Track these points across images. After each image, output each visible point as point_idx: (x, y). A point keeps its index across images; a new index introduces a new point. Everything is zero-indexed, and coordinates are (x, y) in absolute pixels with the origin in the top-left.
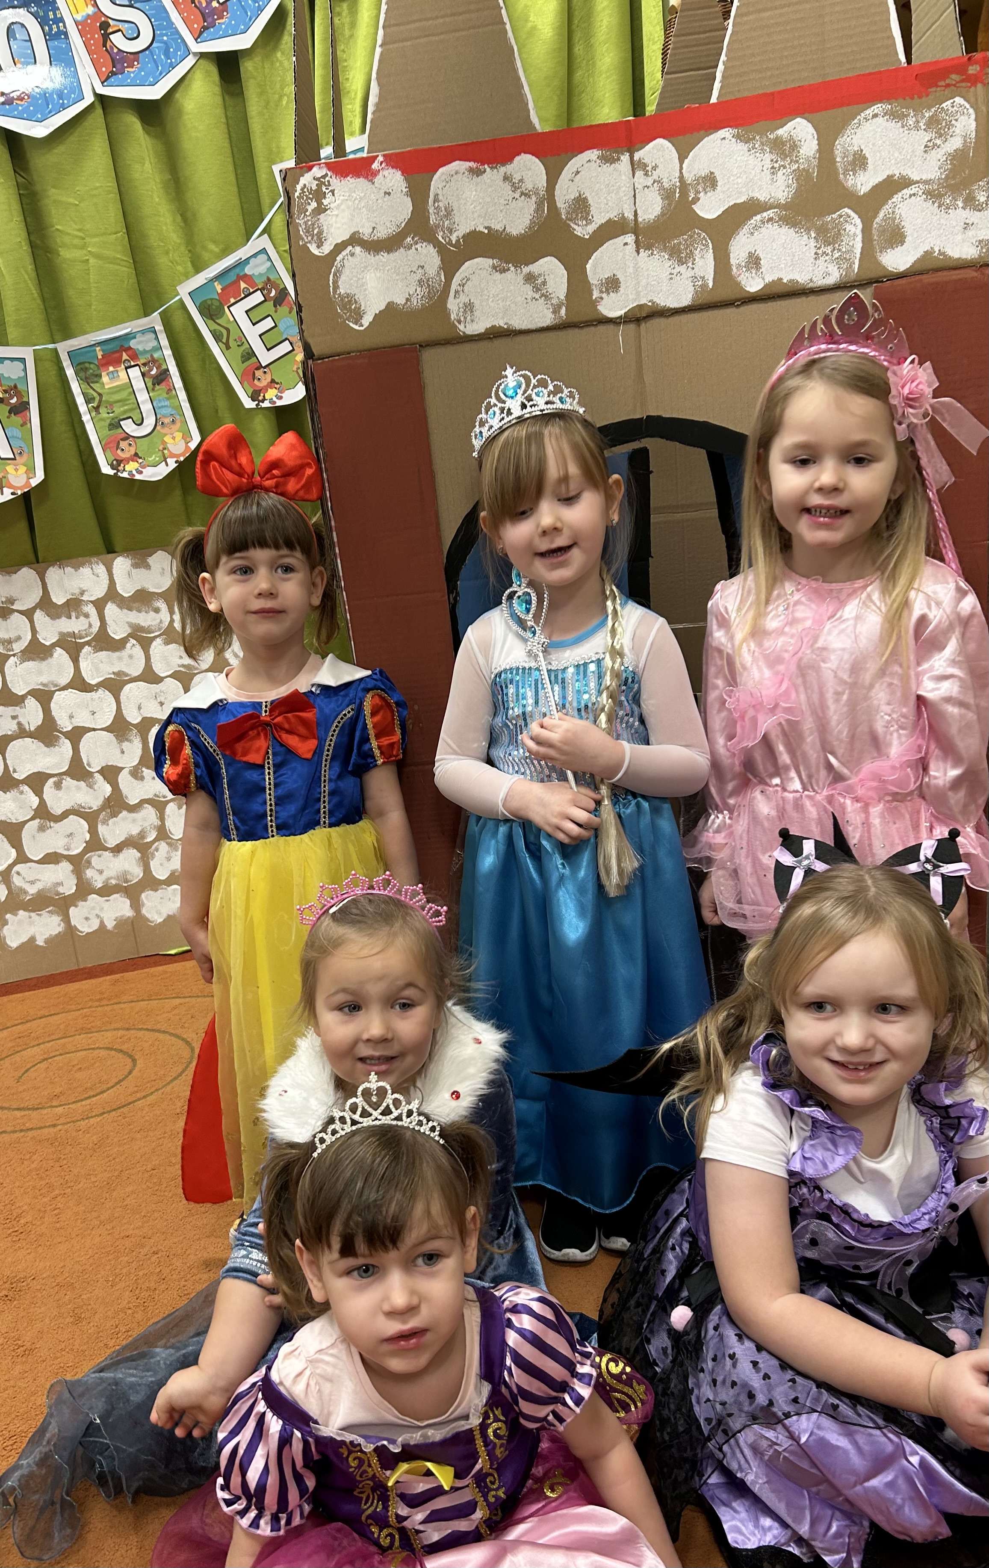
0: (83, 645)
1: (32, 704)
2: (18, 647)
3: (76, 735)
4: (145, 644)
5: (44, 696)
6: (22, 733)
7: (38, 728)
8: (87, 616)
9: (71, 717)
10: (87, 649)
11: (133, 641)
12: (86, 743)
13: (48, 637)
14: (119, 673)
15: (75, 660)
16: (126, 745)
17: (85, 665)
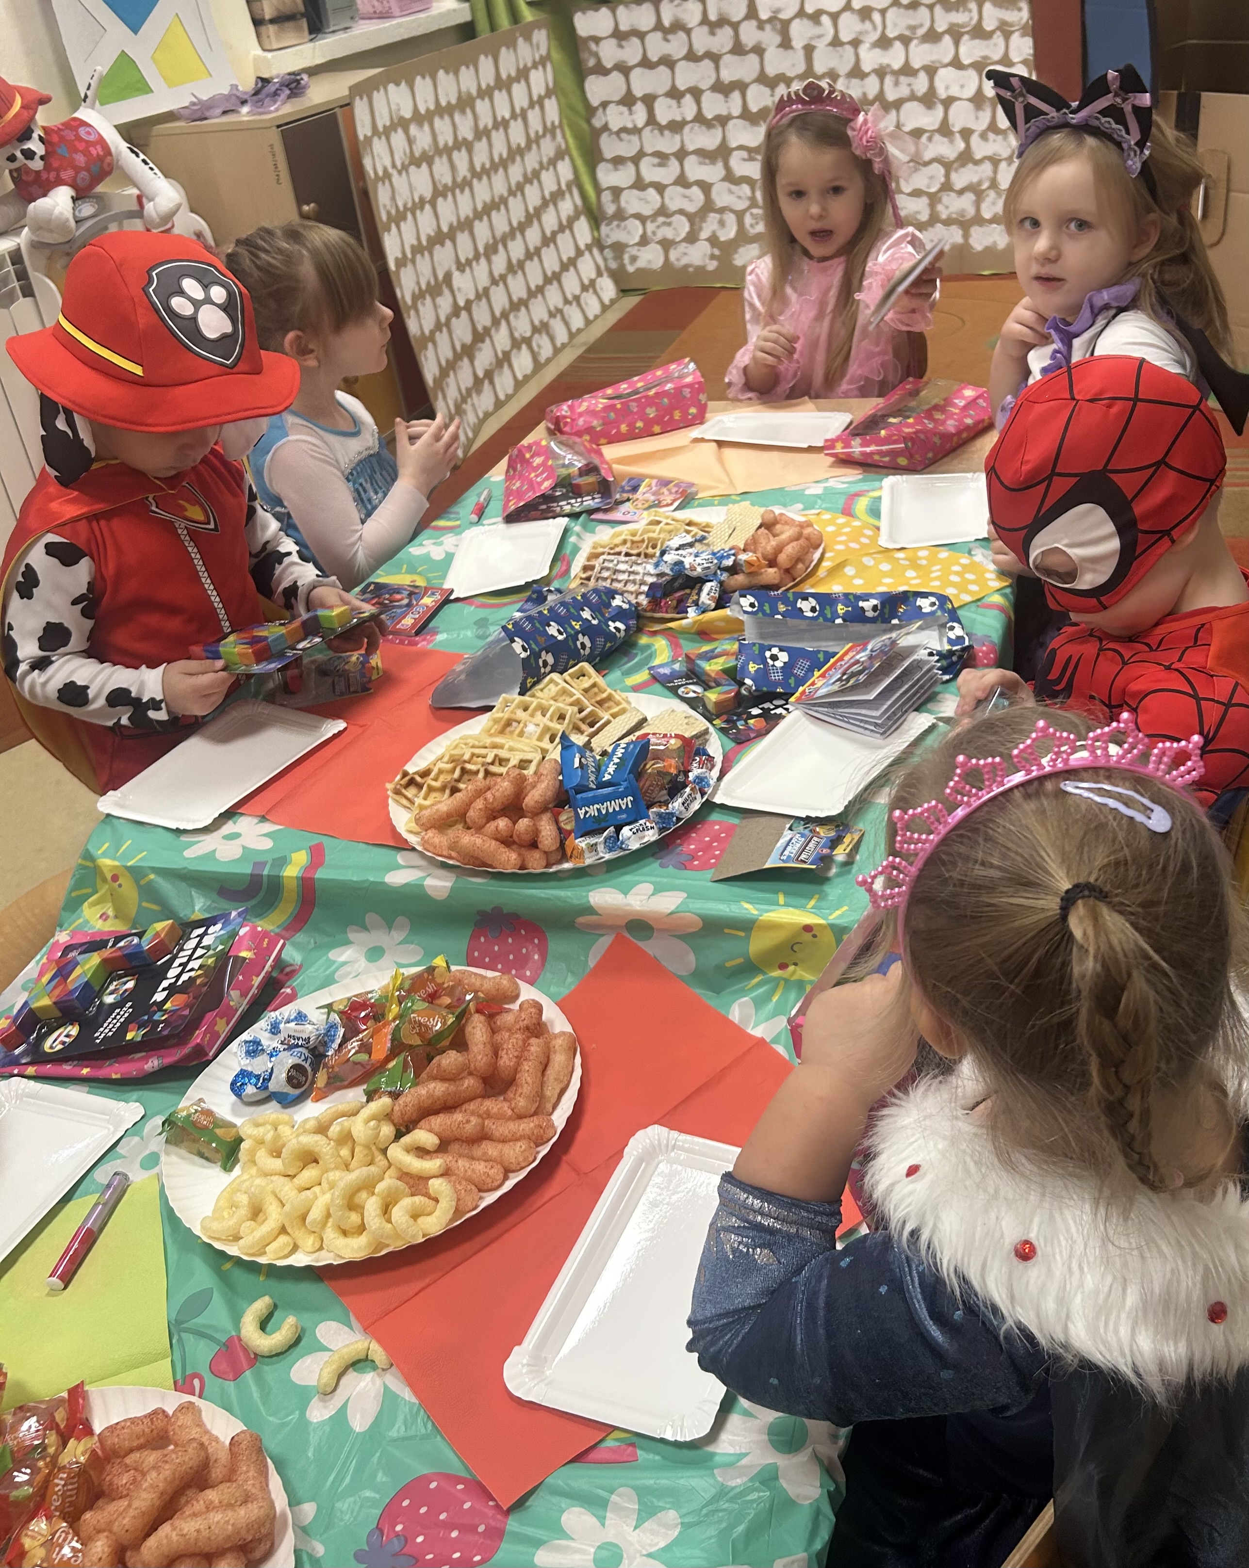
0: (962, 34)
1: (923, 77)
2: (921, 32)
3: (948, 102)
4: (1007, 36)
5: (931, 71)
6: (913, 97)
7: (925, 94)
8: (970, 11)
9: (947, 88)
10: (966, 37)
11: (998, 33)
12: (954, 108)
13: (941, 27)
14: (985, 58)
15: (957, 43)
16: (981, 113)
17: (962, 50)
